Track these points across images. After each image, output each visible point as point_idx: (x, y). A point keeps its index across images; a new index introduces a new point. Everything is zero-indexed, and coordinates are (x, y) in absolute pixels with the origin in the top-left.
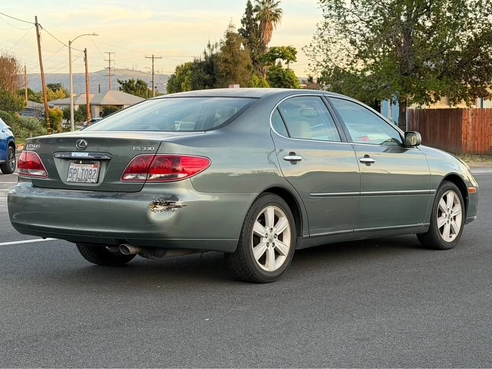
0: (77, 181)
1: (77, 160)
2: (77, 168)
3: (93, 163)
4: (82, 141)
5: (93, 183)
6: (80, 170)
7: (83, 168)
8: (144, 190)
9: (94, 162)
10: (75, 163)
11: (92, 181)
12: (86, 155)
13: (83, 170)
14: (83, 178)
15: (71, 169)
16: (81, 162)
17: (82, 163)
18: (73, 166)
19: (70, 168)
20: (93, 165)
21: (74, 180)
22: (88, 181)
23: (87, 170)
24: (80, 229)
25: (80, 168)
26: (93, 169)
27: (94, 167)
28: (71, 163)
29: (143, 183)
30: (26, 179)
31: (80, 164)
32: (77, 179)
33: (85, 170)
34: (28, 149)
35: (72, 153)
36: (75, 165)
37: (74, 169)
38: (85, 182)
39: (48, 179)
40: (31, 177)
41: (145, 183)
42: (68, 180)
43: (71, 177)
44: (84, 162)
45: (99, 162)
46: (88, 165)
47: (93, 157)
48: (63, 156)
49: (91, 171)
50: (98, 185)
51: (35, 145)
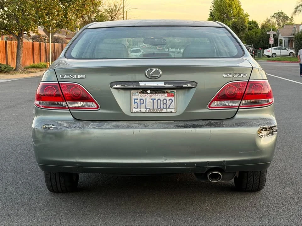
0: (147, 112)
1: (144, 90)
2: (144, 98)
3: (167, 92)
4: (154, 69)
5: (171, 112)
6: (149, 100)
7: (152, 97)
8: (238, 116)
9: (169, 91)
10: (140, 93)
11: (169, 110)
12: (161, 84)
13: (153, 100)
14: (155, 107)
15: (135, 99)
16: (149, 91)
17: (150, 93)
18: (137, 96)
19: (133, 98)
20: (166, 95)
21: (144, 111)
22: (165, 110)
23: (159, 99)
25: (148, 98)
26: (168, 98)
27: (168, 96)
28: (134, 94)
29: (235, 110)
31: (148, 93)
32: (148, 110)
33: (156, 99)
34: (62, 80)
35: (140, 82)
36: (140, 94)
37: (140, 100)
38: (160, 112)
39: (101, 111)
40: (70, 110)
41: (238, 109)
42: (134, 111)
43: (137, 108)
44: (153, 92)
45: (175, 91)
46: (160, 94)
47: (172, 86)
48: (126, 86)
49: (165, 100)
50: (178, 114)
51: (75, 76)
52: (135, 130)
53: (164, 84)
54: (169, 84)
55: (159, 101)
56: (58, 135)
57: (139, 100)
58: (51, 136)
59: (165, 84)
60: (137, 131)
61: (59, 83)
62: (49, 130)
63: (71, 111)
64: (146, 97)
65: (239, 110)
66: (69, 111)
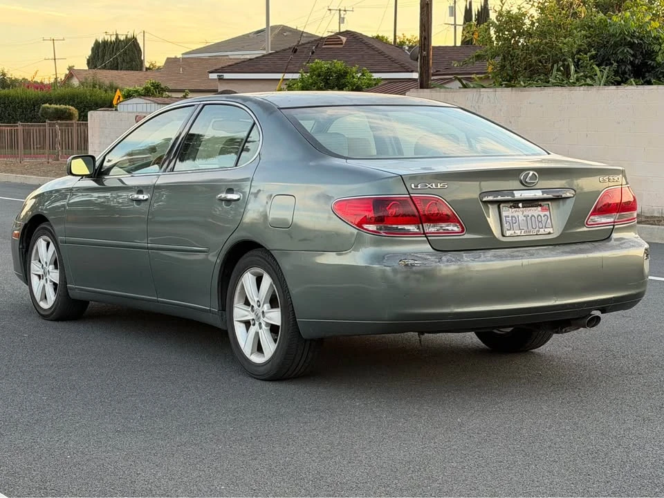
0: (523, 234)
1: (515, 204)
2: (516, 215)
3: (540, 205)
4: (531, 173)
5: (549, 233)
6: (521, 218)
7: (525, 213)
8: (615, 235)
9: (542, 203)
10: (511, 207)
11: (548, 230)
13: (527, 216)
14: (530, 227)
15: (506, 217)
16: (520, 205)
17: (523, 207)
18: (509, 212)
19: (504, 215)
20: (539, 208)
21: (518, 232)
22: (542, 231)
23: (533, 216)
24: (558, 303)
25: (520, 214)
26: (542, 214)
27: (543, 210)
28: (505, 208)
29: (612, 227)
30: (413, 241)
31: (519, 207)
32: (523, 231)
33: (530, 216)
34: (415, 191)
35: (514, 192)
36: (510, 209)
37: (512, 217)
38: (537, 234)
39: (467, 236)
40: (426, 237)
41: (614, 226)
42: (508, 233)
43: (510, 230)
44: (525, 205)
45: (549, 203)
46: (533, 208)
47: (550, 196)
48: (499, 198)
49: (539, 217)
50: (556, 236)
51: (434, 185)
52: (523, 260)
53: (541, 194)
54: (547, 193)
55: (533, 217)
56: (428, 275)
57: (510, 219)
58: (418, 276)
59: (543, 193)
60: (525, 261)
61: (411, 197)
62: (414, 268)
63: (429, 238)
64: (517, 213)
65: (616, 227)
66: (425, 239)
